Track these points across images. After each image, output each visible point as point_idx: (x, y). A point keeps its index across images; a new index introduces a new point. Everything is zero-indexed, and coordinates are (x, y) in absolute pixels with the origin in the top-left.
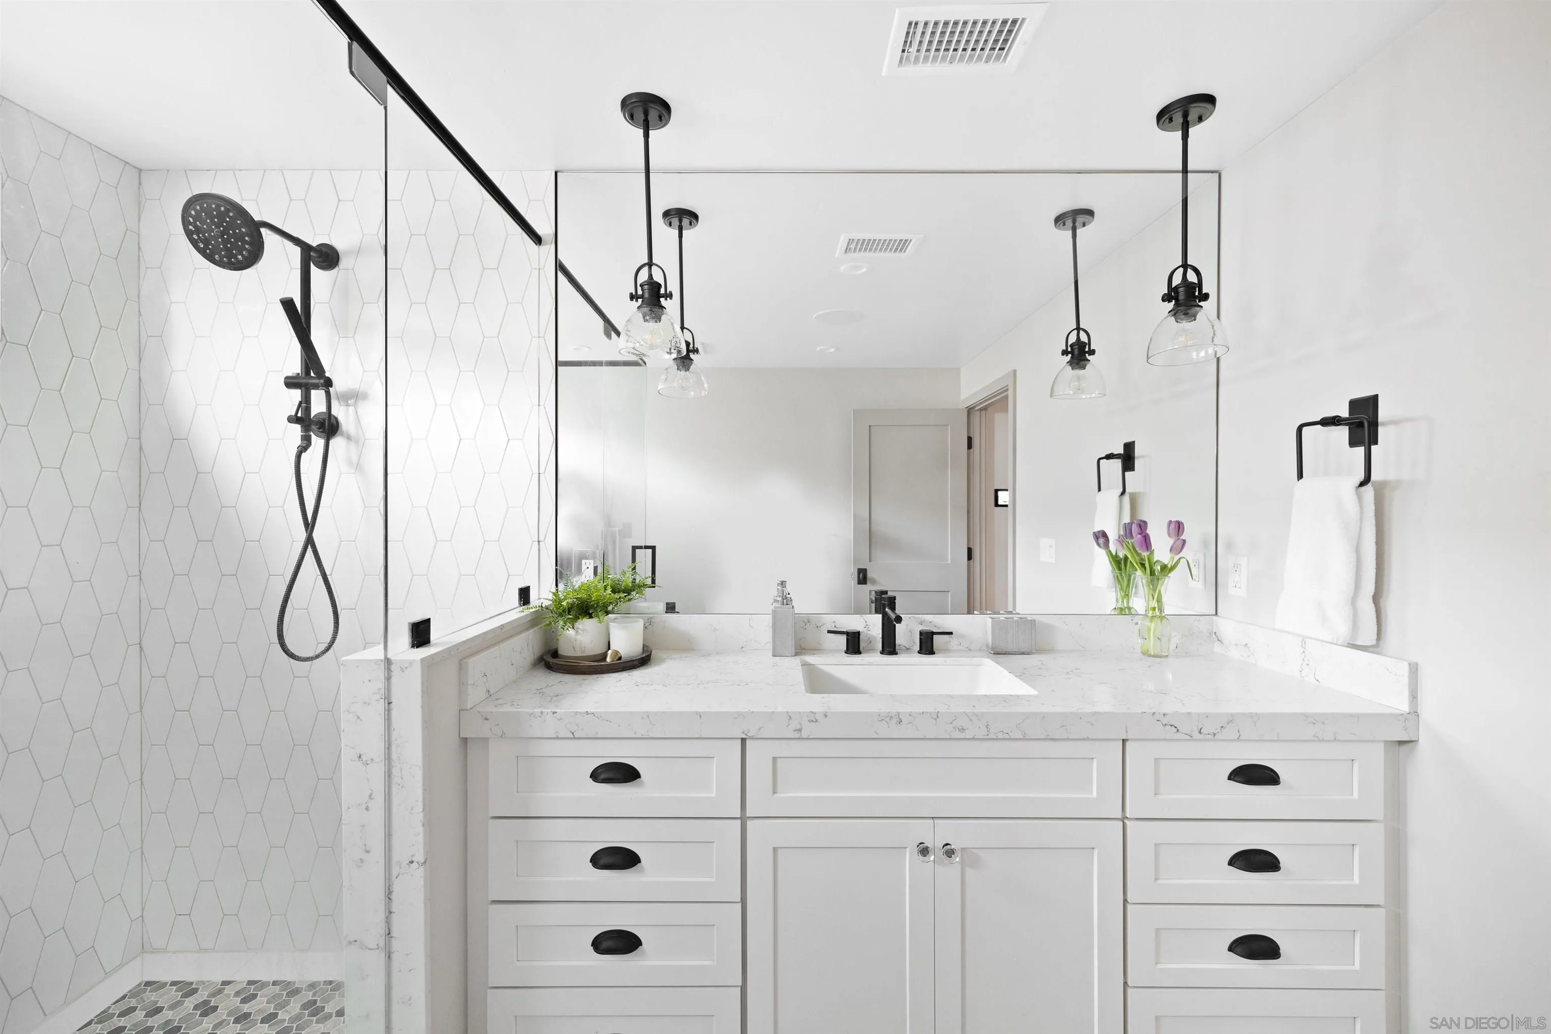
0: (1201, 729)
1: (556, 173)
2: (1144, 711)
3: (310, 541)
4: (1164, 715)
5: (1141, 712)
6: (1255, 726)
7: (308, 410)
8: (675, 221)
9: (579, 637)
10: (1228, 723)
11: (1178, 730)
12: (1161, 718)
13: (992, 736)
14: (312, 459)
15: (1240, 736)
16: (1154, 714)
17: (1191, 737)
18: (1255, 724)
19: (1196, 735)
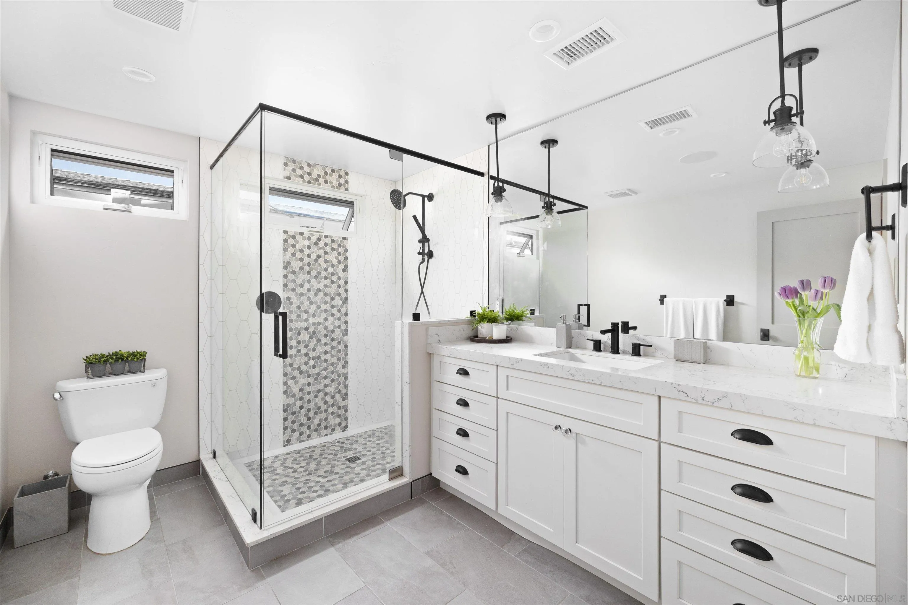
0: (703, 398)
1: (489, 146)
2: (666, 381)
3: (422, 292)
4: (679, 385)
5: (664, 381)
6: (744, 402)
7: (423, 250)
8: (547, 145)
9: (482, 330)
10: (723, 397)
11: (688, 395)
12: (677, 387)
13: (586, 381)
14: (423, 267)
15: (732, 407)
16: (672, 383)
17: (696, 401)
18: (744, 401)
19: (700, 401)
